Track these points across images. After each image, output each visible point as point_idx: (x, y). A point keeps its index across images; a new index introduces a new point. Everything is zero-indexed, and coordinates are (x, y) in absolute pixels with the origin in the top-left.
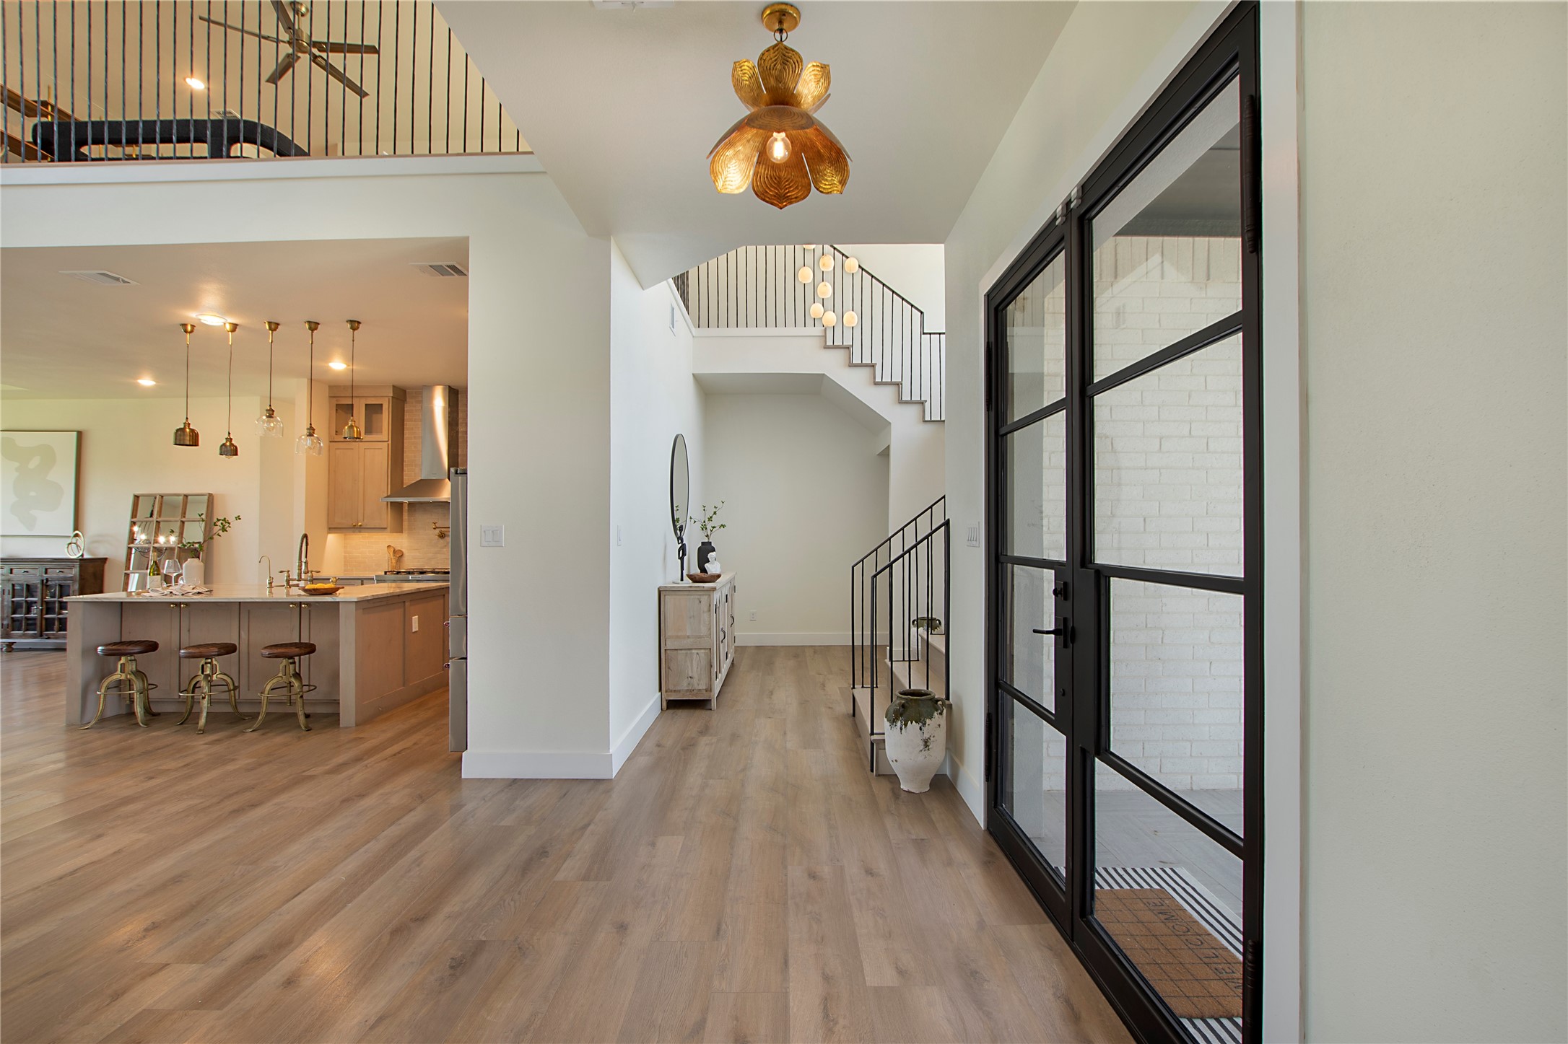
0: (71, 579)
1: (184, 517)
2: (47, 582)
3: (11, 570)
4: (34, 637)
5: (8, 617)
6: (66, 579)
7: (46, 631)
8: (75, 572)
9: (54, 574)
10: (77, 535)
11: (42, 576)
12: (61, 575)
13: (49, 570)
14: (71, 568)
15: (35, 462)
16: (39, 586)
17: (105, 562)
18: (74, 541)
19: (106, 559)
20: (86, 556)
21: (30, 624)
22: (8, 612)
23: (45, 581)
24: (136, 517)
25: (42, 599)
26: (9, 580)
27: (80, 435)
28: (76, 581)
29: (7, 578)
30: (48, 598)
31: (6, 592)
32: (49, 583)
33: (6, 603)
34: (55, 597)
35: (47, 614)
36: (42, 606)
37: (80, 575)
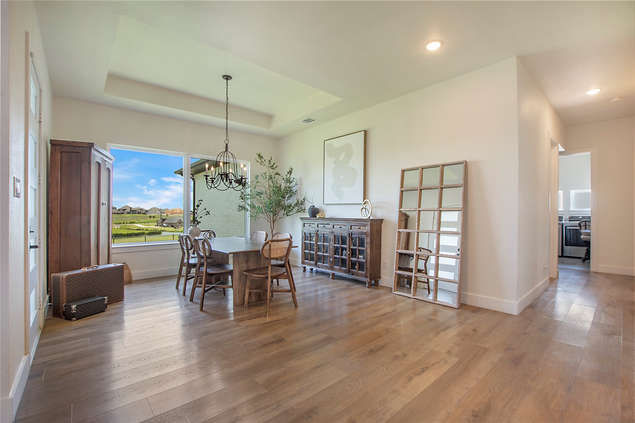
0: (365, 233)
1: (443, 184)
2: (351, 235)
3: (333, 225)
4: (345, 272)
5: (332, 256)
6: (362, 233)
7: (352, 269)
8: (367, 229)
9: (355, 229)
10: (365, 203)
11: (349, 230)
12: (359, 230)
13: (352, 227)
14: (365, 226)
15: (343, 155)
16: (348, 237)
17: (382, 222)
18: (364, 206)
19: (383, 219)
20: (371, 218)
21: (343, 262)
22: (332, 253)
23: (351, 234)
24: (403, 188)
25: (349, 247)
26: (332, 232)
27: (366, 132)
28: (368, 235)
29: (332, 231)
30: (352, 247)
31: (331, 240)
32: (353, 236)
33: (331, 247)
34: (356, 246)
35: (351, 257)
36: (349, 252)
37: (371, 232)
